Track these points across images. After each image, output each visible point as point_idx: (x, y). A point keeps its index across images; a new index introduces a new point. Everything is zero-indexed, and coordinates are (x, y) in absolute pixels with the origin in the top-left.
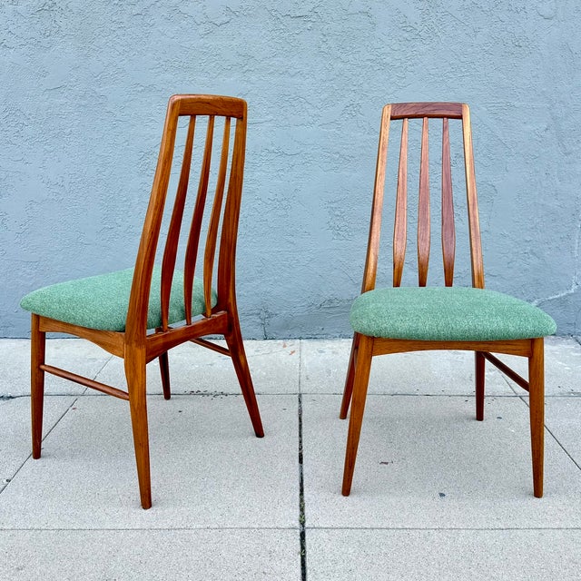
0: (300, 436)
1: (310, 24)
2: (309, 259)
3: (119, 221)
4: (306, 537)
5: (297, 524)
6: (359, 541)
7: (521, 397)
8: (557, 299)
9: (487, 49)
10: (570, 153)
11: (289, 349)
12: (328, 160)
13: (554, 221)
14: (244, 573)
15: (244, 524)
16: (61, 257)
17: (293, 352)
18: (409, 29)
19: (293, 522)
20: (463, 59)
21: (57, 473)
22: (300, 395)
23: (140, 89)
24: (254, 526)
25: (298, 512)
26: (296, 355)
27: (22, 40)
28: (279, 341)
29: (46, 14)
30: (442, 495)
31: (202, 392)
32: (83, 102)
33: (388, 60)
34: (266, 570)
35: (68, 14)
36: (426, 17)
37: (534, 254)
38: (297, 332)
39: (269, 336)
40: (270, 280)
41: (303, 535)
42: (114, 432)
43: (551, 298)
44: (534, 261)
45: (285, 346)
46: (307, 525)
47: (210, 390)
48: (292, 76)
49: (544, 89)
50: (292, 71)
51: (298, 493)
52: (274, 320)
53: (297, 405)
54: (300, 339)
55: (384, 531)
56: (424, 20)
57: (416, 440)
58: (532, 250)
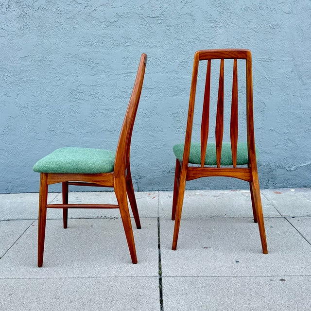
0: (159, 236)
1: (160, 21)
2: (162, 145)
3: (58, 127)
4: (163, 280)
5: (158, 275)
6: (191, 282)
7: (284, 218)
8: (306, 166)
9: (256, 30)
10: (306, 84)
11: (152, 196)
12: (172, 91)
13: (300, 121)
14: (129, 295)
15: (129, 275)
16: (25, 147)
17: (154, 198)
18: (213, 21)
19: (155, 274)
20: (243, 36)
21: (26, 254)
22: (158, 218)
23: (70, 56)
24: (134, 276)
25: (158, 270)
26: (156, 199)
27: (9, 32)
28: (146, 192)
29: (21, 19)
30: (237, 262)
31: (103, 217)
32: (40, 64)
33: (202, 38)
34: (141, 294)
35: (33, 18)
36: (222, 15)
37: (290, 140)
38: (156, 188)
39: (140, 189)
40: (140, 157)
41: (160, 280)
42: (56, 235)
43: (302, 165)
44: (290, 144)
45: (149, 195)
46: (162, 275)
47: (107, 216)
48: (151, 48)
49: (289, 50)
50: (151, 45)
51: (158, 261)
52: (143, 180)
53: (157, 222)
54: (158, 191)
55: (204, 278)
56: (221, 17)
57: (224, 237)
58: (288, 138)
